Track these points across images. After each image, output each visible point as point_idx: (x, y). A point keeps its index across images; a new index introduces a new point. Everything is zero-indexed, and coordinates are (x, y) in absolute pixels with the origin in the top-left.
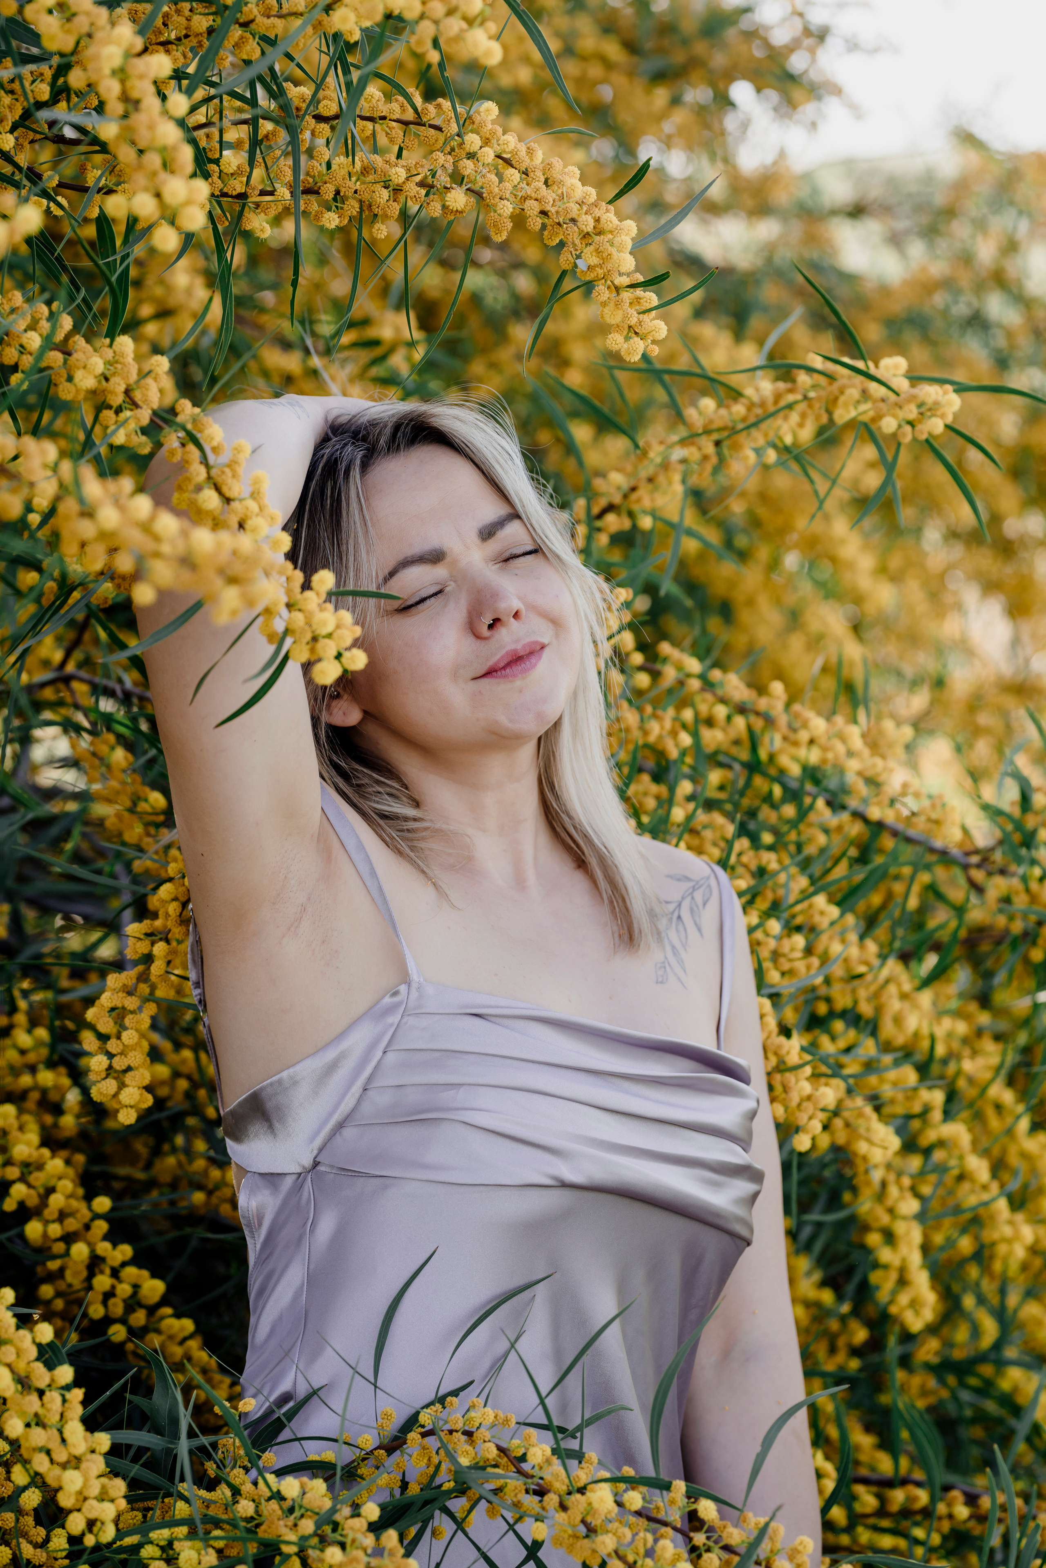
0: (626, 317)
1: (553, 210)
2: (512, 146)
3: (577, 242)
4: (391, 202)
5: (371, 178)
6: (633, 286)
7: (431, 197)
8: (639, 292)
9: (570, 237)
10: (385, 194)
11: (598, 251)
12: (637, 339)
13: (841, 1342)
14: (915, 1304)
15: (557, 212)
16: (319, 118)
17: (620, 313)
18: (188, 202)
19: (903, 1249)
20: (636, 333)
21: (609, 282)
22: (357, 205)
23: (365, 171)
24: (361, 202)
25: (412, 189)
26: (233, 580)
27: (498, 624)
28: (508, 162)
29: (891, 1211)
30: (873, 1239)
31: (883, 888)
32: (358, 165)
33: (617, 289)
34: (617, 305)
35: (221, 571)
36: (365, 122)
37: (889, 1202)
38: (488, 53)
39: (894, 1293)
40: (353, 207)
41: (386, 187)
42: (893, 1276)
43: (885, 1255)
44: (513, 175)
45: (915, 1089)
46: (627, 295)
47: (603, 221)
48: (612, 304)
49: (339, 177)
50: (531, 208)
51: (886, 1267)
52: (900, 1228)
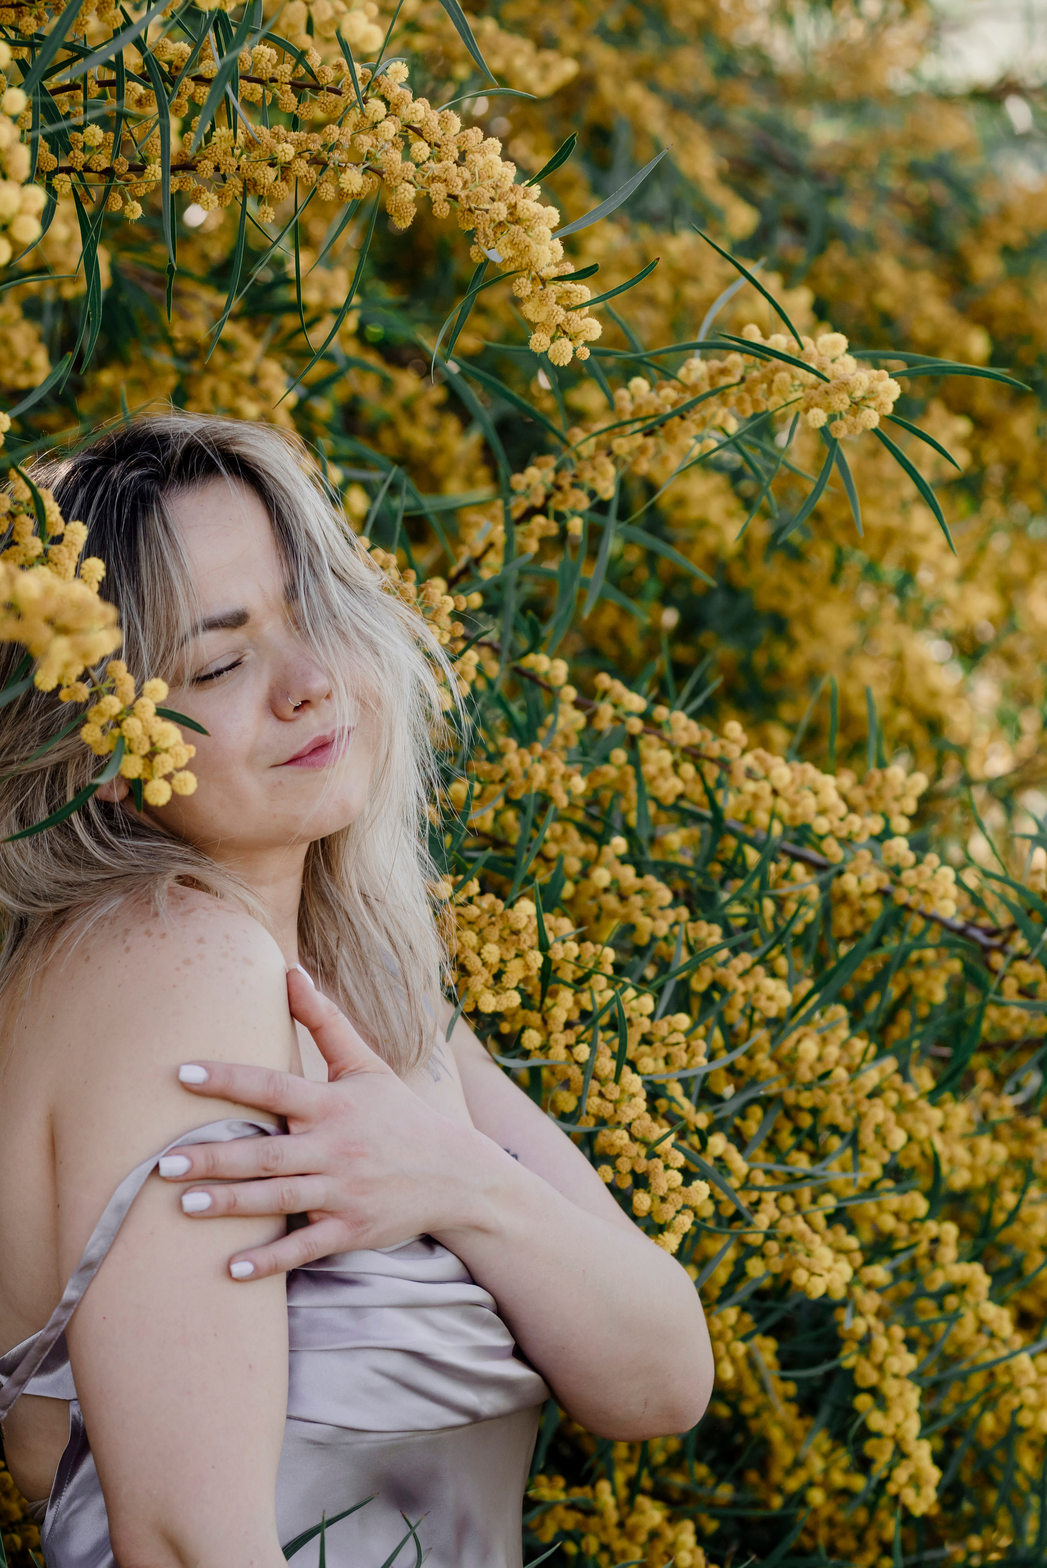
0: (551, 315)
1: (462, 194)
2: (421, 115)
3: (490, 232)
4: (278, 182)
5: (255, 154)
6: (560, 278)
7: (324, 176)
8: (568, 285)
9: (481, 227)
10: (271, 173)
11: (513, 244)
12: (565, 341)
13: (871, 1537)
14: (915, 1481)
15: (468, 197)
16: (199, 79)
17: (545, 309)
18: (21, 212)
19: (898, 1413)
20: (565, 332)
21: (533, 273)
22: (240, 185)
23: (251, 144)
24: (244, 182)
25: (302, 167)
26: (63, 630)
27: (306, 706)
28: (419, 132)
29: (880, 1368)
30: (863, 1401)
31: (901, 977)
32: (241, 138)
33: (543, 281)
34: (542, 300)
35: (50, 622)
36: (254, 85)
37: (878, 1358)
38: (367, 38)
39: (891, 1467)
40: (235, 186)
41: (272, 165)
42: (889, 1447)
43: (876, 1421)
44: (421, 149)
45: (922, 1220)
46: (554, 289)
47: (519, 208)
48: (536, 299)
49: (219, 153)
50: (438, 191)
51: (878, 1435)
52: (891, 1388)
